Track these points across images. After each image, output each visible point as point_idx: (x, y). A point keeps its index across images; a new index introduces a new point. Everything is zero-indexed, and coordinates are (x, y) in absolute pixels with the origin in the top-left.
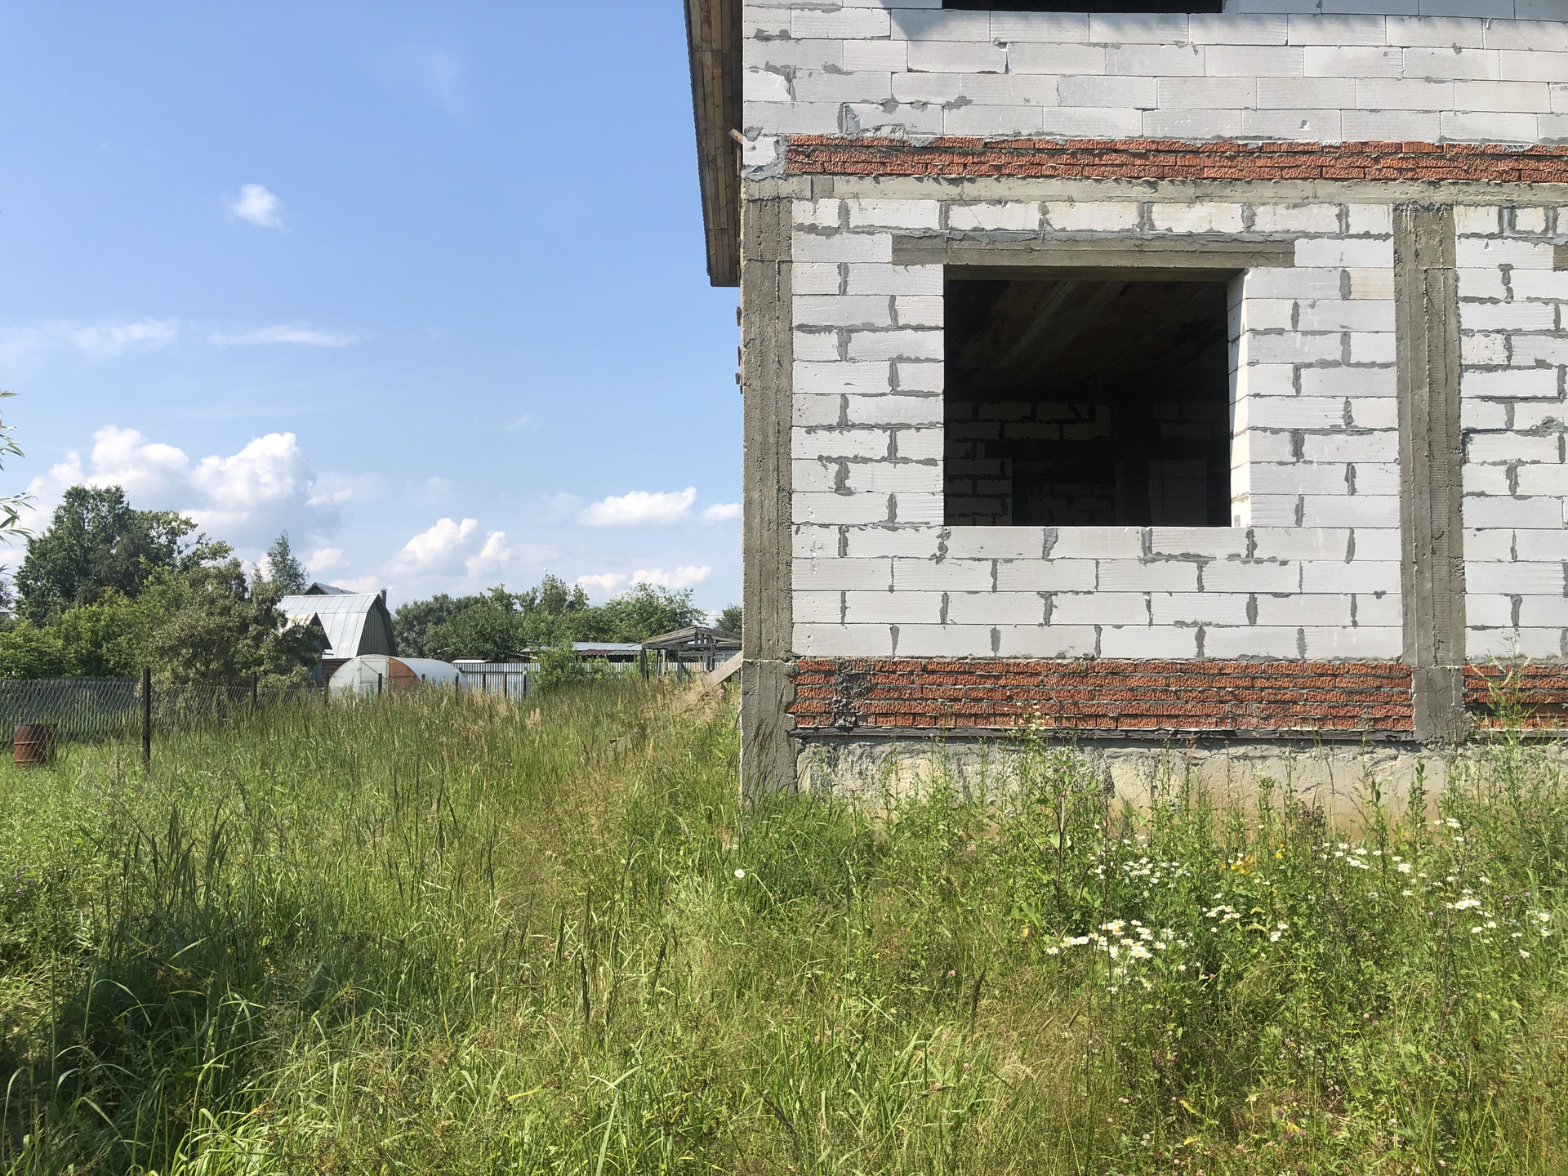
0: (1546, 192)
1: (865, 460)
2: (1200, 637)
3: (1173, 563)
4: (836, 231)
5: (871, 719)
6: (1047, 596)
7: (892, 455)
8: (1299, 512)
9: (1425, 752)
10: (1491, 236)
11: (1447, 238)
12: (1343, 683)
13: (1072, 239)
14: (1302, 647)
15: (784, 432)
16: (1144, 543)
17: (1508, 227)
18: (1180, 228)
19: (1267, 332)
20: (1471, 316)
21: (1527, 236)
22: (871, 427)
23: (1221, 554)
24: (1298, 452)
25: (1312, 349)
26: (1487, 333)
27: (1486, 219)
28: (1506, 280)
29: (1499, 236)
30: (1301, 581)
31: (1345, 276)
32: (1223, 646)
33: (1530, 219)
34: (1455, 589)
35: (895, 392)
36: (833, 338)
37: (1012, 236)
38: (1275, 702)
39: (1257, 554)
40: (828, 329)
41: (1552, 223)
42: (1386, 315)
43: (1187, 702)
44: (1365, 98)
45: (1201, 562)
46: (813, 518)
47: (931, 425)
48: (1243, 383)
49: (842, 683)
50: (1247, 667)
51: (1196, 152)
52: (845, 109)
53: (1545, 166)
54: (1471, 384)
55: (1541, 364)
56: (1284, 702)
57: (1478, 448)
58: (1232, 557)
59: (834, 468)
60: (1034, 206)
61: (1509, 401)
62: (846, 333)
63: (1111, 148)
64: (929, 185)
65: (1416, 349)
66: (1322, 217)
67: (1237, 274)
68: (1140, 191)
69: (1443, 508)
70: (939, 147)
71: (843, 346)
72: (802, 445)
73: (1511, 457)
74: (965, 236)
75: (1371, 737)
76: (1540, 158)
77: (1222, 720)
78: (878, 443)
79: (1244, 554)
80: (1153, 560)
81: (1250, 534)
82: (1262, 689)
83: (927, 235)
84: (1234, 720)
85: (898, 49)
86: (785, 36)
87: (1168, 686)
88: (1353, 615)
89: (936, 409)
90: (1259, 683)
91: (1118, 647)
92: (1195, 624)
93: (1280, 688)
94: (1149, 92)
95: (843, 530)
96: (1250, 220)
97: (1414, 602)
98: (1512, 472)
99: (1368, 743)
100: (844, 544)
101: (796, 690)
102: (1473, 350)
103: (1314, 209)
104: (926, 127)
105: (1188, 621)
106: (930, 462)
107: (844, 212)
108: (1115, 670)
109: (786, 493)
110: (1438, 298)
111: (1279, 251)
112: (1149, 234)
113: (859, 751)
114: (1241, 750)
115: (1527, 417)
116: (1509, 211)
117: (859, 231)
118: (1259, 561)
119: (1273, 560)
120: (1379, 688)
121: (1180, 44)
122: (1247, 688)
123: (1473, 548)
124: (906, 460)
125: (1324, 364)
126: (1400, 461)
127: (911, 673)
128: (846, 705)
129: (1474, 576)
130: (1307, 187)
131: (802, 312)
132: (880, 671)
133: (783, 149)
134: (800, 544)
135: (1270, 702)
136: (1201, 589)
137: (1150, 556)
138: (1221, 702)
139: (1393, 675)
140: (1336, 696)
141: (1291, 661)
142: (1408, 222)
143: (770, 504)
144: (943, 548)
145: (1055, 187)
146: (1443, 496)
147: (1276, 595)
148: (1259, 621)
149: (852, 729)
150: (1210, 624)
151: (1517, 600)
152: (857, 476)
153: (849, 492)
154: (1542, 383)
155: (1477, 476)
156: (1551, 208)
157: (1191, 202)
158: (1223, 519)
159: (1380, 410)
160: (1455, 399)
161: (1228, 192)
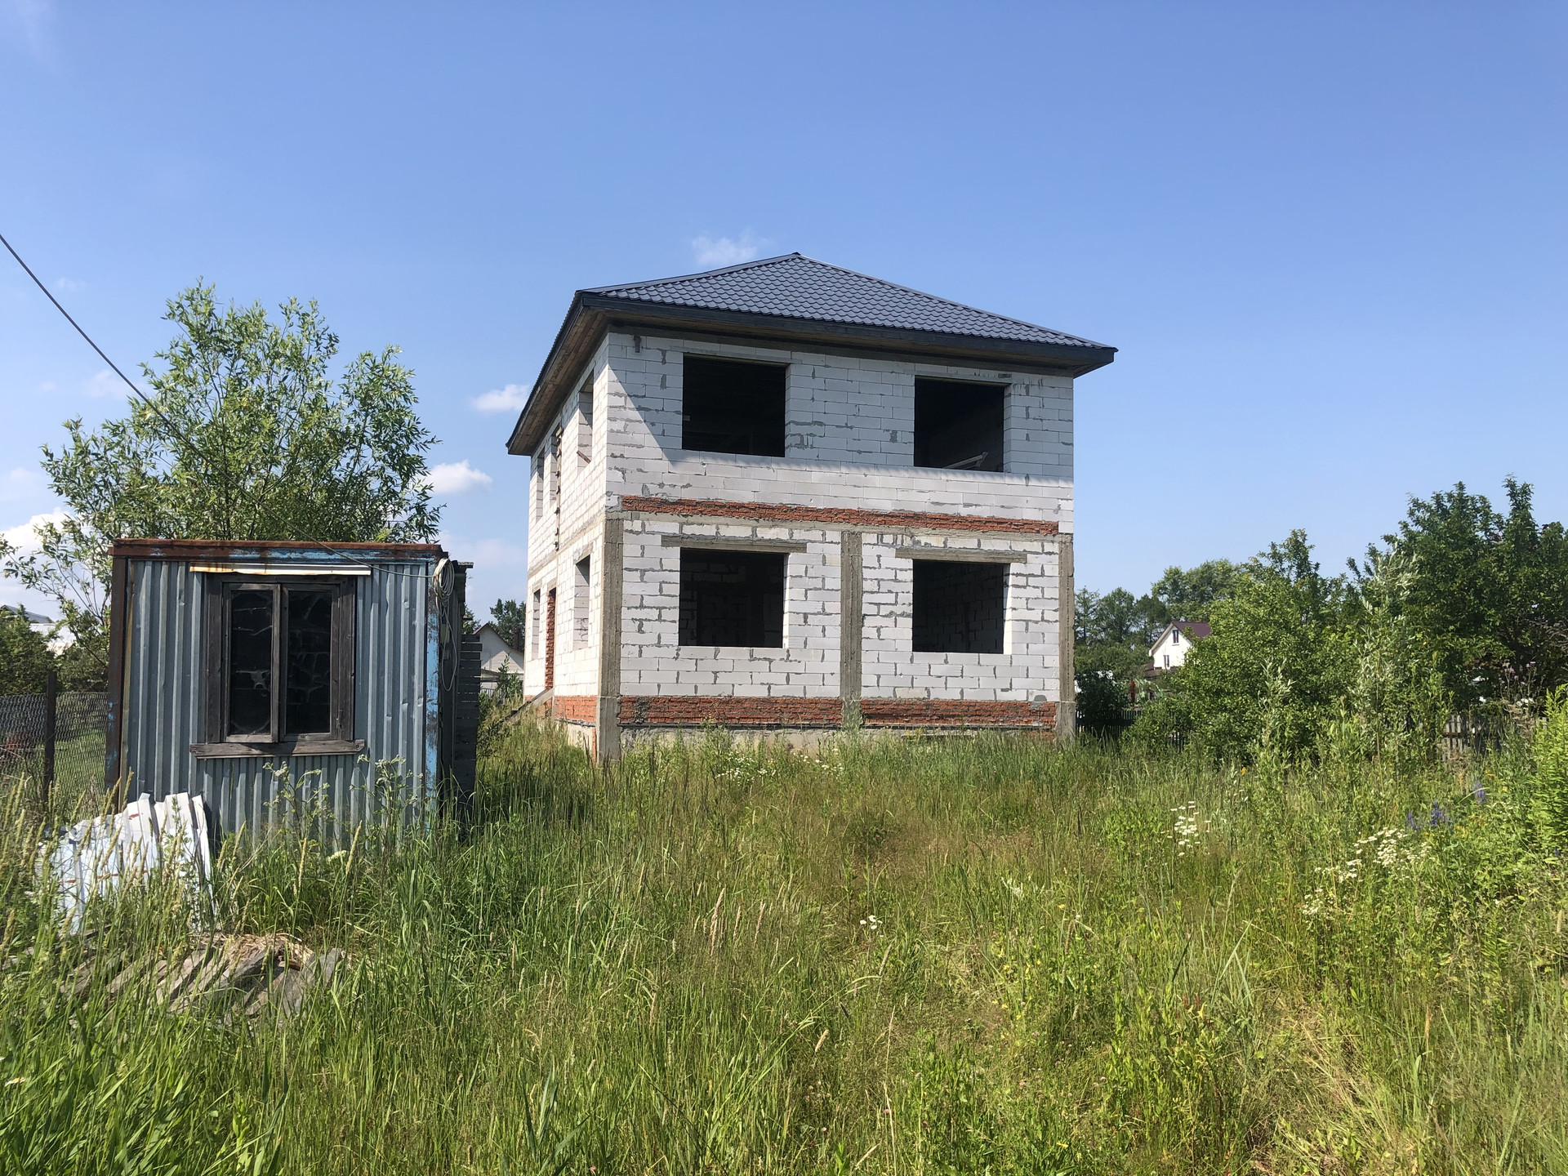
0: (894, 529)
1: (650, 620)
2: (769, 689)
3: (760, 661)
4: (640, 532)
5: (649, 720)
6: (715, 673)
7: (660, 619)
8: (805, 643)
9: (846, 732)
10: (874, 545)
11: (860, 544)
12: (819, 706)
13: (727, 539)
14: (805, 694)
15: (619, 609)
16: (750, 654)
17: (880, 542)
18: (767, 537)
19: (796, 577)
20: (866, 573)
21: (887, 545)
22: (652, 608)
23: (777, 658)
24: (805, 622)
25: (812, 583)
26: (872, 580)
27: (873, 538)
28: (879, 561)
29: (877, 544)
30: (806, 669)
31: (824, 557)
32: (777, 692)
33: (888, 539)
34: (858, 672)
35: (661, 595)
36: (639, 573)
37: (706, 538)
38: (795, 713)
39: (790, 658)
40: (637, 570)
41: (895, 541)
42: (838, 572)
43: (764, 713)
44: (833, 491)
45: (770, 661)
46: (629, 642)
47: (675, 608)
48: (788, 594)
49: (638, 706)
50: (786, 700)
51: (773, 509)
52: (644, 487)
53: (894, 520)
54: (866, 598)
55: (890, 592)
56: (798, 713)
57: (867, 621)
58: (781, 659)
59: (638, 623)
60: (714, 526)
61: (878, 604)
62: (643, 572)
63: (742, 506)
64: (675, 516)
65: (847, 585)
66: (816, 535)
67: (788, 554)
68: (754, 523)
69: (855, 643)
70: (680, 502)
71: (642, 577)
72: (626, 614)
73: (879, 625)
74: (688, 537)
76: (892, 516)
77: (776, 720)
78: (654, 614)
79: (785, 658)
81: (788, 651)
82: (791, 708)
83: (674, 536)
84: (780, 719)
85: (665, 464)
86: (622, 456)
87: (758, 707)
88: (823, 682)
89: (676, 602)
90: (790, 706)
91: (740, 693)
92: (767, 684)
93: (796, 708)
94: (757, 485)
95: (641, 647)
96: (791, 535)
97: (844, 676)
98: (878, 630)
99: (825, 728)
100: (641, 652)
101: (621, 708)
102: (867, 586)
103: (814, 532)
104: (676, 495)
105: (765, 683)
106: (674, 622)
107: (643, 525)
108: (739, 701)
109: (619, 632)
110: (856, 566)
111: (801, 547)
112: (755, 539)
113: (644, 732)
114: (784, 730)
115: (884, 610)
116: (881, 535)
117: (648, 533)
118: (790, 661)
119: (795, 660)
120: (831, 708)
121: (768, 468)
122: (786, 708)
123: (865, 657)
124: (665, 621)
125: (816, 589)
126: (841, 626)
127: (665, 702)
128: (640, 714)
129: (864, 668)
130: (811, 524)
131: (626, 563)
132: (653, 701)
133: (621, 500)
134: (624, 652)
135: (793, 713)
136: (770, 671)
137: (752, 659)
138: (776, 713)
139: (837, 703)
140: (816, 711)
141: (801, 698)
142: (846, 536)
143: (612, 636)
144: (678, 654)
145: (722, 519)
146: (855, 638)
147: (797, 674)
148: (790, 683)
149: (642, 723)
150: (772, 684)
151: (879, 677)
152: (646, 626)
153: (643, 632)
154: (891, 598)
155: (868, 631)
156: (895, 535)
157: (771, 527)
158: (780, 645)
159: (835, 606)
160: (860, 603)
161: (784, 524)
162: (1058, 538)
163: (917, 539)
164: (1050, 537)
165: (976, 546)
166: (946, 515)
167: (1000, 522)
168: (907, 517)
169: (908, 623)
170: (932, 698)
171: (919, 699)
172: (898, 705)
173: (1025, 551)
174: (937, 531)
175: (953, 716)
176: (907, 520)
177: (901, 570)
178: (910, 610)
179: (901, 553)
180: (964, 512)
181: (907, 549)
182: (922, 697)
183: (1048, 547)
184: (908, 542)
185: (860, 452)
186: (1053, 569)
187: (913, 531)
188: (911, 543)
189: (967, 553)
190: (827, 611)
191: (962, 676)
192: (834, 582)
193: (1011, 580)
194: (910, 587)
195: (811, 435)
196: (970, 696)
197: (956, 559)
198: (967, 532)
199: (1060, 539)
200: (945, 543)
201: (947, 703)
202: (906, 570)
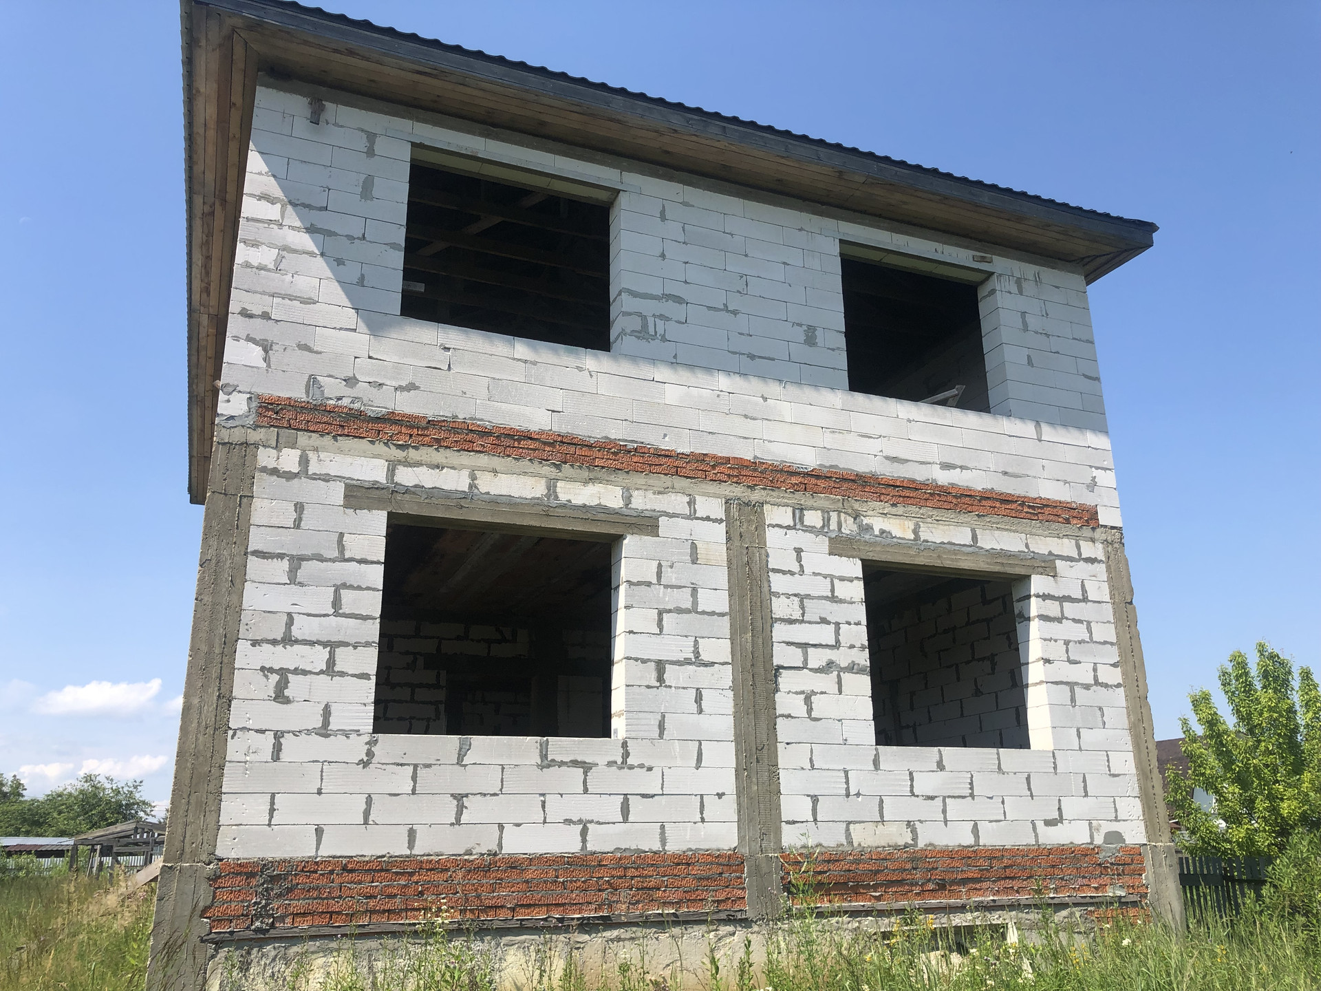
0: (822, 500)
1: (305, 673)
2: (584, 833)
3: (564, 768)
4: (296, 475)
5: (289, 920)
6: (459, 798)
7: (330, 669)
8: (661, 727)
9: (756, 928)
10: (788, 527)
11: (761, 526)
12: (695, 870)
13: (494, 501)
14: (663, 841)
15: (229, 644)
16: (541, 752)
17: (798, 523)
18: (578, 501)
19: (639, 583)
20: (777, 583)
21: (810, 529)
22: (312, 643)
23: (602, 761)
24: (660, 679)
25: (671, 598)
26: (788, 596)
28: (799, 559)
29: (793, 528)
30: (663, 785)
31: (694, 547)
32: (603, 841)
33: (813, 518)
34: (773, 791)
35: (336, 614)
36: (285, 564)
37: (447, 494)
38: (642, 889)
39: (630, 761)
40: (281, 556)
41: (827, 522)
42: (721, 577)
43: (572, 891)
44: (706, 423)
45: (586, 767)
46: (250, 724)
47: (368, 644)
48: (622, 621)
49: (263, 884)
50: (620, 859)
51: (590, 446)
52: (312, 381)
53: (822, 484)
54: (780, 632)
55: (824, 621)
56: (649, 889)
57: (787, 681)
58: (611, 764)
59: (275, 678)
60: (466, 473)
61: (804, 646)
62: (296, 562)
63: (527, 436)
64: (380, 448)
65: (742, 604)
66: (676, 502)
67: (619, 538)
68: (547, 470)
69: (763, 725)
70: (390, 419)
71: (293, 571)
72: (246, 656)
73: (807, 688)
74: (407, 491)
75: (715, 917)
76: (818, 477)
77: (599, 908)
78: (319, 657)
79: (619, 761)
80: (549, 766)
81: (624, 745)
82: (632, 878)
83: (375, 487)
84: (610, 906)
85: (362, 341)
86: (266, 316)
87: (557, 877)
88: (702, 813)
89: (372, 631)
90: (629, 874)
91: (518, 844)
92: (580, 821)
93: (646, 877)
94: (557, 400)
95: (278, 735)
96: (628, 500)
97: (745, 800)
99: (712, 922)
100: (277, 749)
101: (215, 893)
102: (780, 607)
103: (673, 496)
104: (382, 402)
105: (575, 819)
106: (364, 676)
107: (304, 461)
108: (515, 864)
109: (226, 700)
110: (756, 568)
111: (648, 524)
112: (554, 503)
113: (273, 953)
114: (615, 933)
115: (817, 658)
116: (799, 511)
117: (315, 477)
118: (631, 767)
119: (641, 766)
120: (721, 874)
121: (579, 369)
122: (621, 877)
123: (785, 758)
124: (342, 674)
125: (679, 611)
126: (733, 688)
127: (332, 872)
128: (265, 907)
129: (786, 781)
130: (667, 481)
131: (257, 540)
132: (302, 871)
133: (254, 404)
134: (235, 748)
135: (638, 889)
136: (586, 791)
137: (546, 763)
138: (600, 890)
139: (729, 863)
140: (690, 883)
141: (655, 853)
142: (735, 512)
143: (209, 710)
144: (370, 754)
145: (483, 460)
146: (763, 716)
147: (644, 796)
148: (631, 818)
149: (267, 931)
150: (591, 822)
152: (296, 686)
153: (287, 701)
154: (825, 634)
155: (786, 702)
156: (826, 512)
157: (586, 482)
158: (605, 732)
159: (718, 649)
160: (768, 643)
161: (612, 477)
162: (1099, 534)
163: (866, 521)
164: (1087, 532)
165: (968, 541)
166: (914, 481)
167: (1006, 500)
168: (845, 480)
169: (864, 684)
170: (921, 844)
171: (896, 847)
172: (857, 862)
173: (1050, 553)
174: (900, 510)
175: (964, 882)
176: (845, 485)
177: (842, 579)
178: (864, 659)
179: (840, 546)
180: (944, 478)
181: (850, 540)
182: (901, 842)
183: (1088, 550)
184: (849, 527)
185: (752, 357)
186: (1099, 590)
187: (857, 506)
188: (855, 528)
189: (955, 553)
190: (705, 657)
191: (972, 796)
192: (716, 598)
193: (1035, 607)
194: (860, 613)
195: (662, 317)
196: (992, 837)
197: (938, 563)
198: (950, 514)
199: (1104, 537)
200: (916, 532)
201: (951, 854)
202: (851, 580)
